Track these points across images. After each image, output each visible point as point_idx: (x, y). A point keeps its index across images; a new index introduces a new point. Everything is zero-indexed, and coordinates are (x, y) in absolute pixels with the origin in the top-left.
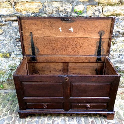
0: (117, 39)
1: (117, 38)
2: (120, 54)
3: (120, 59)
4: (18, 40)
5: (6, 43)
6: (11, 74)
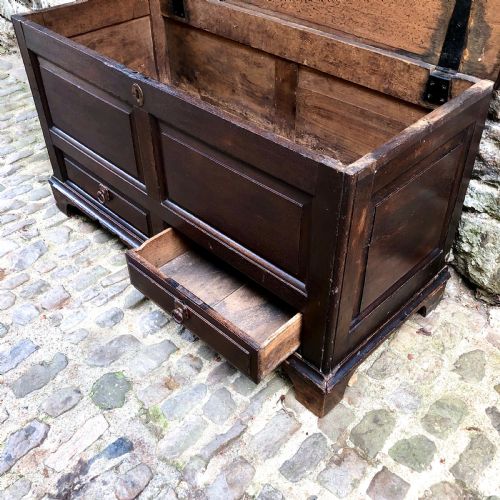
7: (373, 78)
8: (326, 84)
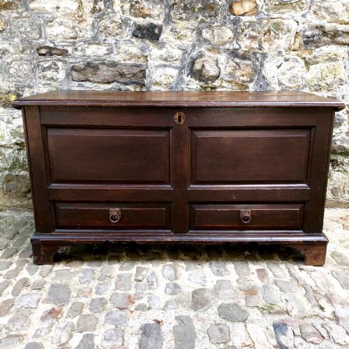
0: (317, 50)
1: (318, 47)
4: (43, 51)
5: (9, 60)
6: (17, 159)
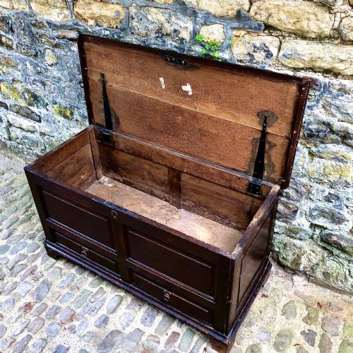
2: (329, 194)
3: (330, 205)
7: (222, 181)
8: (197, 180)
